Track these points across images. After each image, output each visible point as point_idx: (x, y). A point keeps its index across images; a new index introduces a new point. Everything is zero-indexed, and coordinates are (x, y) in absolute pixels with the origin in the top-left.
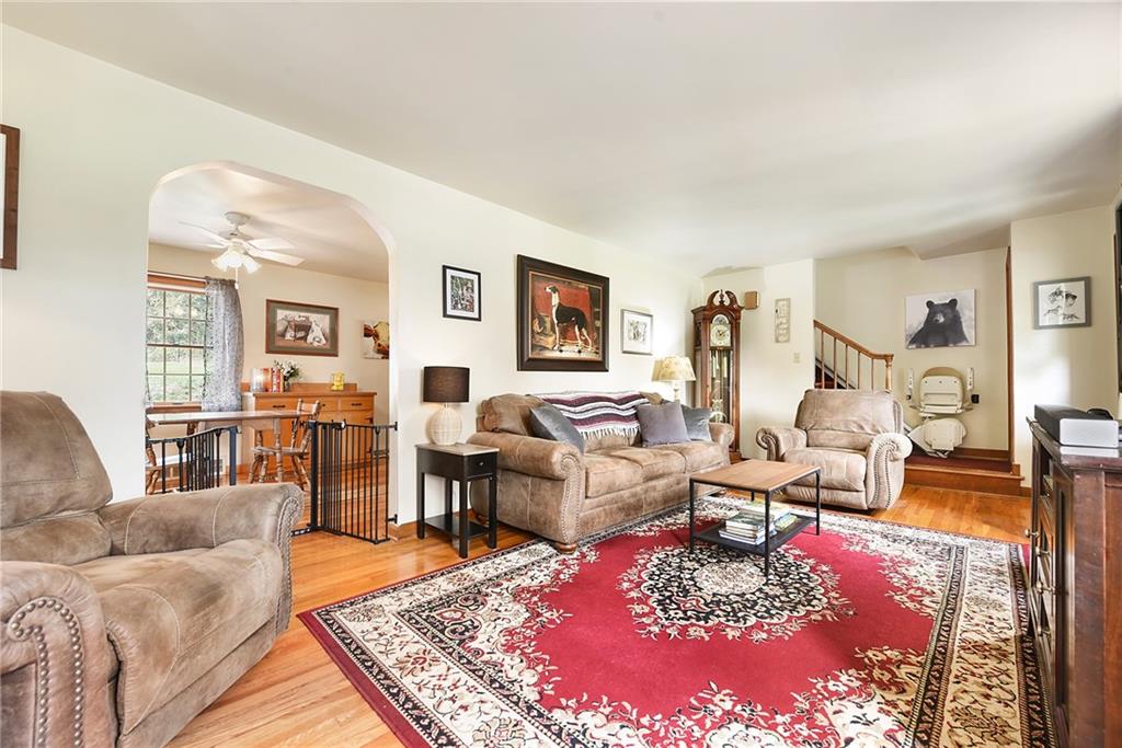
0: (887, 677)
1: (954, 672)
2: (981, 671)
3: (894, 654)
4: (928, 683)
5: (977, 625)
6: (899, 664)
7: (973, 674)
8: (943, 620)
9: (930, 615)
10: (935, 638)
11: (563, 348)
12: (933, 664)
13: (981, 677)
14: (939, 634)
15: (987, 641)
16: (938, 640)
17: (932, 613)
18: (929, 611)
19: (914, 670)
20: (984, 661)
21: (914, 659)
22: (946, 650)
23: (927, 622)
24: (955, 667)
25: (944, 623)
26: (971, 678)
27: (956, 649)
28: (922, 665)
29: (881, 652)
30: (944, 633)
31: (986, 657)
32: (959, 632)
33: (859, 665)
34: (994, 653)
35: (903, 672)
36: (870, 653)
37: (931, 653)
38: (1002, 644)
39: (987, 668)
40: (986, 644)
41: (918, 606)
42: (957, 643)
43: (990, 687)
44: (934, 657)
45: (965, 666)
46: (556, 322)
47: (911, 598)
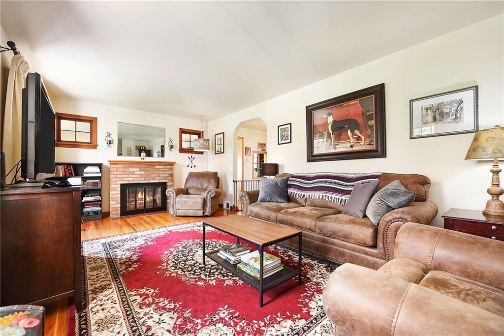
0: (127, 263)
1: (109, 275)
2: (101, 280)
3: (130, 269)
4: (115, 268)
5: (108, 300)
6: (126, 268)
7: (103, 278)
8: (124, 292)
9: (131, 291)
10: (122, 282)
11: (336, 147)
12: (117, 273)
13: (100, 279)
14: (121, 284)
15: (102, 294)
16: (120, 282)
17: (131, 293)
18: (133, 293)
19: (121, 269)
20: (101, 284)
21: (124, 271)
22: (116, 280)
23: (130, 287)
24: (110, 277)
25: (122, 291)
26: (103, 276)
27: (112, 283)
28: (119, 271)
29: (134, 268)
30: (120, 286)
31: (100, 286)
32: (115, 290)
33: (136, 262)
34: (98, 290)
35: (124, 267)
36: (137, 265)
37: (120, 277)
38: (95, 296)
39: (99, 282)
40: (101, 292)
41: (139, 292)
42: (113, 285)
43: (97, 277)
44: (118, 275)
45: (107, 279)
46: (331, 132)
47: (147, 296)
